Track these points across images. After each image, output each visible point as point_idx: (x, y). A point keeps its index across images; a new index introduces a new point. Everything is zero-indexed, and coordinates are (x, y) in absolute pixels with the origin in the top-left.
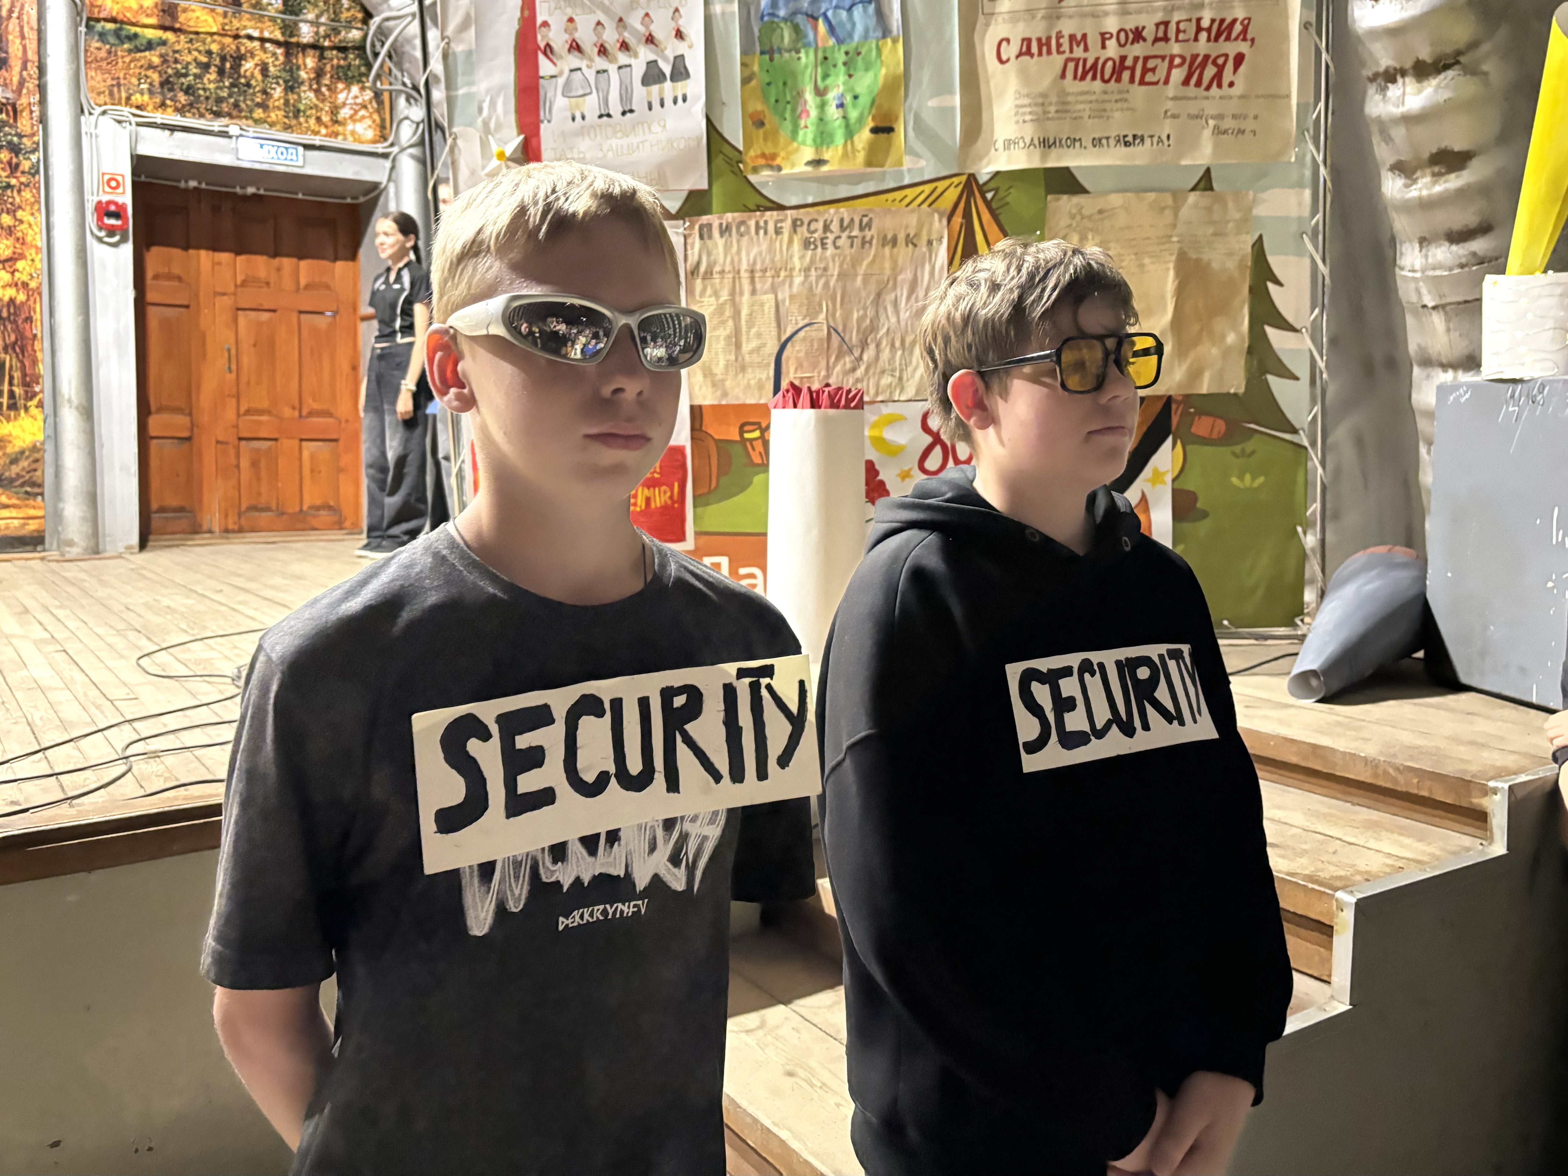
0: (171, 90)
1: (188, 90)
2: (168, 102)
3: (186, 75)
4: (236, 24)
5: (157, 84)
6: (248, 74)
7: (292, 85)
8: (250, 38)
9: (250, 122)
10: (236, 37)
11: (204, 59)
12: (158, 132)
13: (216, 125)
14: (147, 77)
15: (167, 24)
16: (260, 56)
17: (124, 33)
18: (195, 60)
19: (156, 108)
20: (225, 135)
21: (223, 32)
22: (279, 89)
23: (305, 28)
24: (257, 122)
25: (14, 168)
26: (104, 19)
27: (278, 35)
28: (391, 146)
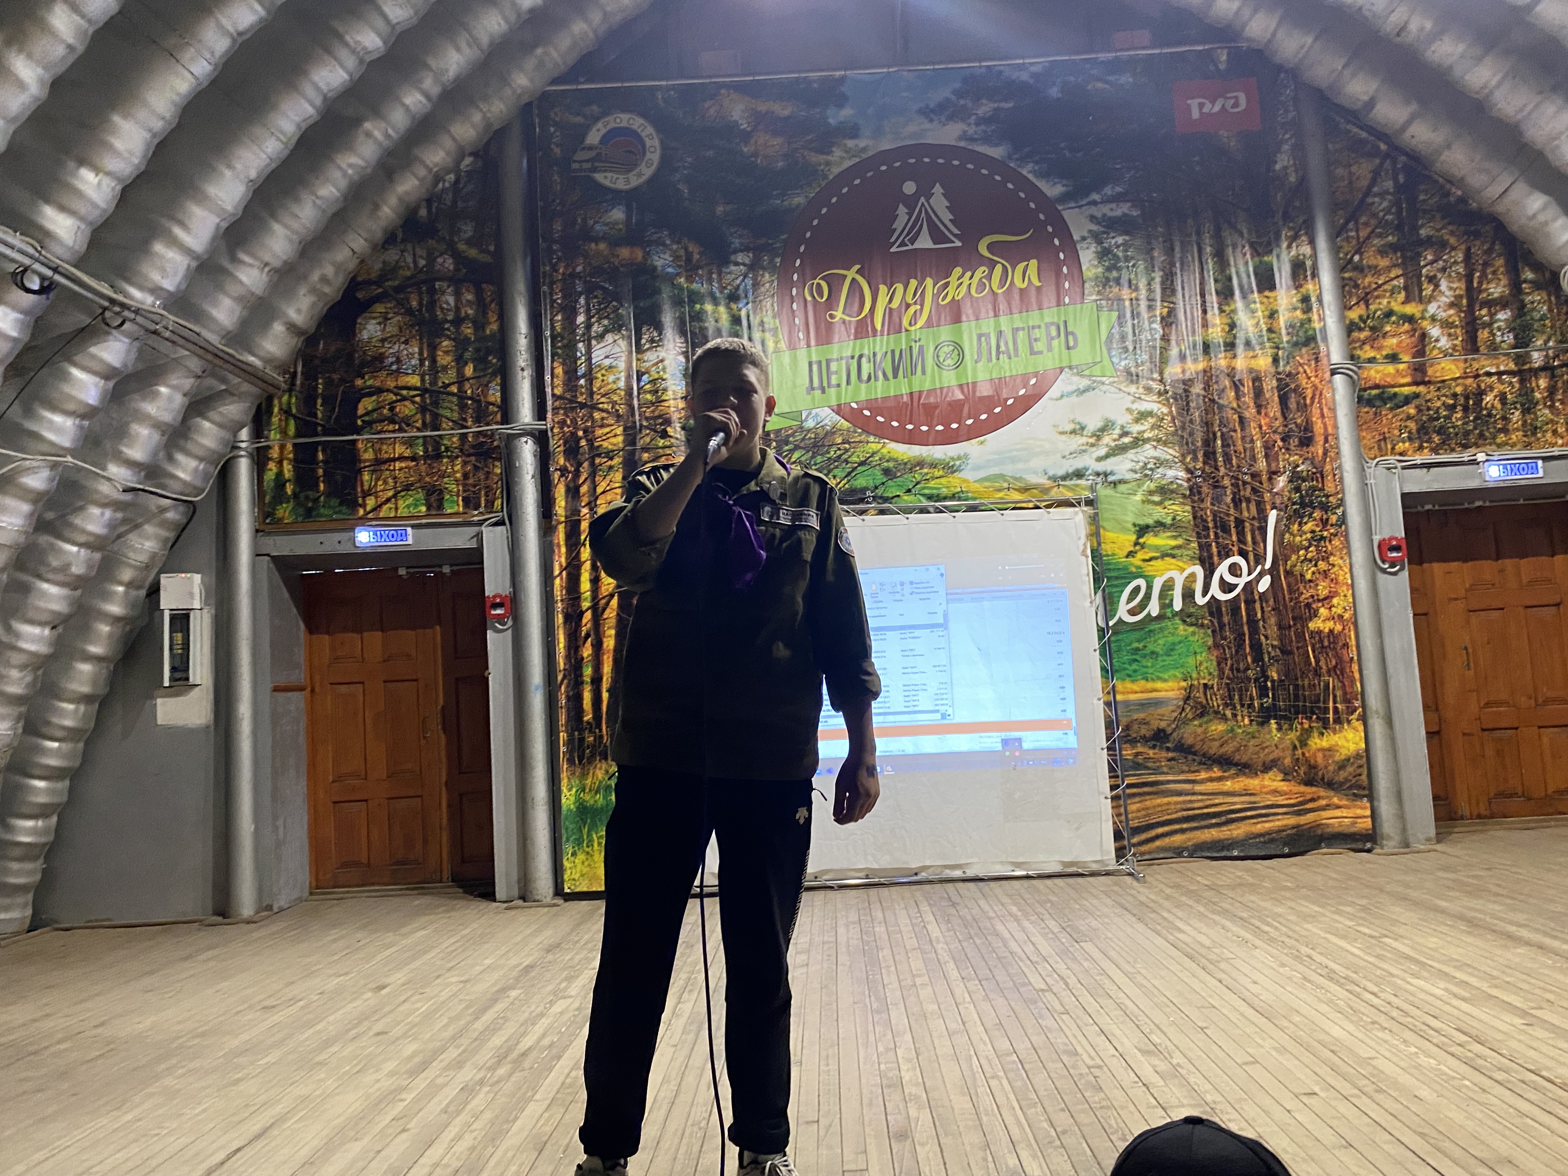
0: (1426, 433)
1: (1440, 431)
2: (1425, 445)
3: (1438, 419)
4: (1476, 365)
5: (1414, 431)
6: (1489, 406)
7: (1528, 407)
8: (1489, 374)
9: (1494, 447)
10: (1477, 376)
11: (1452, 402)
12: (1418, 470)
13: (1466, 456)
14: (1406, 427)
15: (1419, 380)
16: (1499, 387)
17: (1386, 395)
18: (1444, 404)
19: (1415, 452)
20: (1474, 462)
21: (1465, 376)
22: (1517, 413)
23: (1535, 355)
24: (1500, 446)
25: (1325, 523)
26: (1371, 388)
27: (1512, 366)
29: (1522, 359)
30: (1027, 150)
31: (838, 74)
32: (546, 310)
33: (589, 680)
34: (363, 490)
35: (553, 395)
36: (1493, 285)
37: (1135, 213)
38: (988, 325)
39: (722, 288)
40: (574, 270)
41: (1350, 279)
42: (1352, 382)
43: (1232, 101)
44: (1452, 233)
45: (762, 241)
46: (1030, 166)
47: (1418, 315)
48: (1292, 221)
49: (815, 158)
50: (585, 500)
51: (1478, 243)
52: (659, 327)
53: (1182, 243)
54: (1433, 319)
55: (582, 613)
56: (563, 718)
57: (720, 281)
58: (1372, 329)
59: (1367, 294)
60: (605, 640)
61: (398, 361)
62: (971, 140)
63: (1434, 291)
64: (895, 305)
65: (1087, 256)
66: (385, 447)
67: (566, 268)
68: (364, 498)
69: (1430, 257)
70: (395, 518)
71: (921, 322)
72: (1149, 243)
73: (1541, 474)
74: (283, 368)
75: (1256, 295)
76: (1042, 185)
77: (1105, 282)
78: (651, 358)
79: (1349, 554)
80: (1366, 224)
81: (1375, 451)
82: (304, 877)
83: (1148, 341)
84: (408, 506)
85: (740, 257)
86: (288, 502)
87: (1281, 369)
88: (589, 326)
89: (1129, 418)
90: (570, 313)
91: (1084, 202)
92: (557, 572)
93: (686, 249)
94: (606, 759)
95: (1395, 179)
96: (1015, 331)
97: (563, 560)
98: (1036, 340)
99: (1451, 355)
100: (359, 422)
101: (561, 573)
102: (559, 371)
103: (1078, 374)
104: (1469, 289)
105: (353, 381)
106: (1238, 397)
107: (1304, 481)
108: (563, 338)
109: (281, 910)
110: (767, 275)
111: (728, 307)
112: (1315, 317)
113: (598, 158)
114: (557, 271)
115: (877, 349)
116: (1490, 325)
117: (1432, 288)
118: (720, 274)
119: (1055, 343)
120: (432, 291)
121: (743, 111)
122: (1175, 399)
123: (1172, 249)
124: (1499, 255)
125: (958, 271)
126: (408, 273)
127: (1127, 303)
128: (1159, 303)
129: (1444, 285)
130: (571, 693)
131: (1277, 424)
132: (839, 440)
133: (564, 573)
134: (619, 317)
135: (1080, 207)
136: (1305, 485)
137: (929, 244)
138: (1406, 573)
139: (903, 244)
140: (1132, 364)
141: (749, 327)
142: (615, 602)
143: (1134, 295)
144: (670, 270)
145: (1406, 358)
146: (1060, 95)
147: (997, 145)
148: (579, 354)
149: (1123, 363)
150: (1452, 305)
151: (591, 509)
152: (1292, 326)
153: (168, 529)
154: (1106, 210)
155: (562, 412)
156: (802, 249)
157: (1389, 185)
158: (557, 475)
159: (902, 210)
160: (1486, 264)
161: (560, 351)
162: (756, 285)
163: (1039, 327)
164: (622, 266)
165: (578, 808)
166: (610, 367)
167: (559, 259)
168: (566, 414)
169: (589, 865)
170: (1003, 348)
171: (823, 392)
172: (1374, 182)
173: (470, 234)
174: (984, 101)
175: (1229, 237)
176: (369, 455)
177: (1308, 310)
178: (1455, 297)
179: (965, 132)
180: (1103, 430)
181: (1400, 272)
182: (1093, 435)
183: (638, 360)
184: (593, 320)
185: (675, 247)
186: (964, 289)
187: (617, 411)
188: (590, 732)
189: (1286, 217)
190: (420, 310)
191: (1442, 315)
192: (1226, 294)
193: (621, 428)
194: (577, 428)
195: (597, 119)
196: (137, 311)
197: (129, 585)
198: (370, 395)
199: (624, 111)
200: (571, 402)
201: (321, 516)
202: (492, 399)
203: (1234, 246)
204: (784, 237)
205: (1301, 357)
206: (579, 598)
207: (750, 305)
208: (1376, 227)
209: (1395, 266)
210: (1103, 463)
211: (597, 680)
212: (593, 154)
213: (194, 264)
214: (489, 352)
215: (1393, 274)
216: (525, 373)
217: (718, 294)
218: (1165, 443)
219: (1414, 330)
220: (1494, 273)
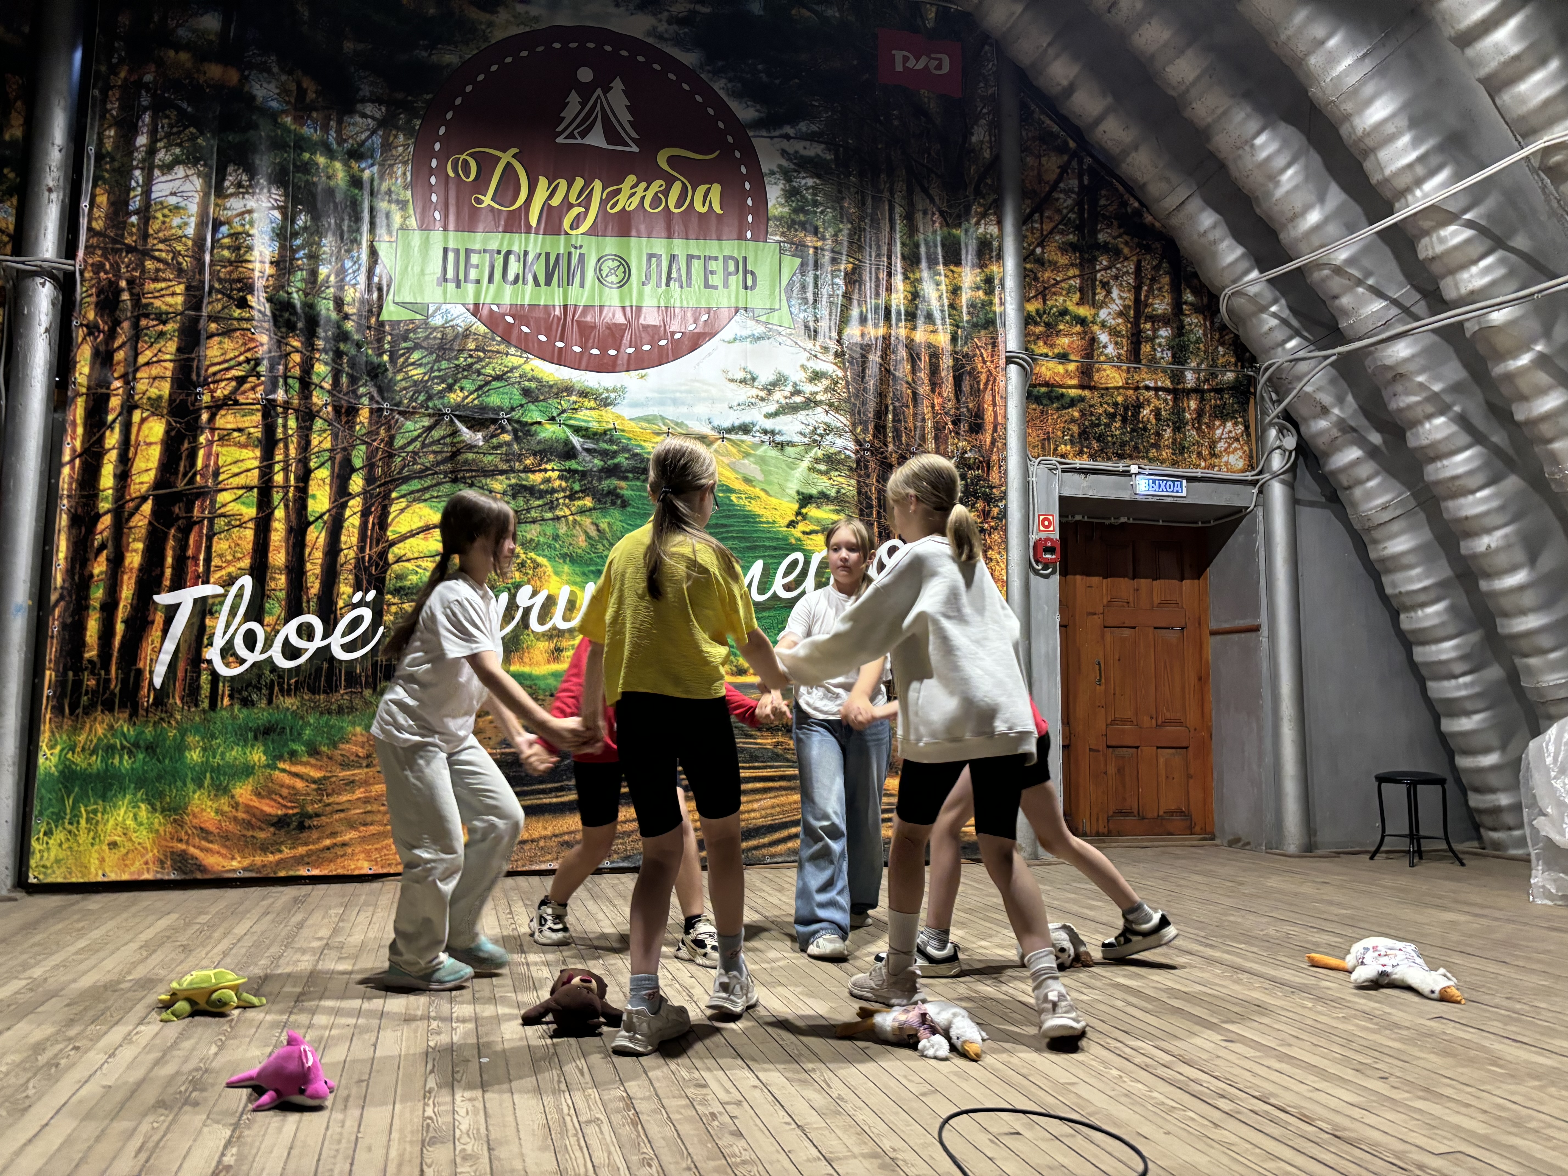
0: (1087, 439)
1: (1100, 438)
2: (1085, 449)
3: (1098, 425)
4: (1137, 377)
5: (1076, 435)
6: (1145, 419)
7: (1179, 426)
8: (1147, 388)
9: (1146, 461)
10: (1137, 388)
11: (1112, 410)
12: (1077, 475)
13: (1120, 466)
14: (1069, 429)
15: (1085, 383)
16: (1155, 402)
17: (1054, 394)
18: (1105, 411)
19: (1075, 455)
20: (1127, 474)
21: (1127, 387)
22: (1169, 431)
23: (1189, 375)
24: (1151, 460)
25: (986, 514)
26: (1040, 385)
27: (1168, 384)
28: (1261, 473)
29: (1177, 377)
30: (720, 64)
32: (93, 119)
33: (97, 605)
35: (90, 229)
36: (1157, 301)
37: (829, 156)
38: (659, 246)
39: (341, 141)
40: (141, 77)
41: (1031, 270)
42: (1026, 374)
44: (1126, 243)
45: (400, 96)
46: (722, 82)
47: (1090, 318)
48: (983, 198)
49: (474, 14)
50: (120, 370)
51: (1148, 257)
52: (251, 171)
53: (873, 197)
54: (1103, 325)
55: (98, 516)
56: (52, 651)
57: (339, 132)
58: (1047, 325)
59: (1045, 288)
60: (128, 555)
62: (661, 37)
63: (1106, 296)
65: (774, 194)
67: (130, 72)
69: (1105, 263)
72: (840, 192)
75: (941, 267)
76: (734, 105)
77: (790, 224)
78: (235, 206)
79: (1006, 549)
80: (1051, 219)
81: (1039, 450)
83: (830, 296)
85: (369, 109)
87: (959, 348)
88: (152, 151)
89: (802, 376)
90: (129, 131)
91: (777, 133)
92: (66, 458)
93: (299, 84)
94: (111, 710)
95: (1080, 180)
96: (690, 258)
97: (78, 444)
98: (712, 272)
99: (1116, 364)
101: (72, 461)
102: (102, 199)
103: (754, 318)
104: (1137, 301)
106: (914, 371)
107: (970, 468)
108: (113, 159)
110: (402, 137)
111: (347, 165)
112: (997, 301)
114: (116, 74)
115: (530, 249)
116: (1152, 339)
117: (1104, 293)
118: (340, 122)
119: (733, 279)
122: (851, 363)
123: (864, 203)
124: (1166, 273)
125: (631, 179)
127: (811, 251)
128: (844, 258)
129: (1115, 293)
130: (69, 621)
131: (950, 405)
132: (472, 346)
133: (77, 461)
134: (197, 148)
135: (772, 138)
136: (971, 473)
138: (1056, 577)
139: (571, 136)
140: (811, 319)
141: (372, 194)
142: (147, 508)
143: (819, 244)
144: (274, 104)
145: (1075, 358)
147: (688, 51)
148: (133, 184)
149: (802, 316)
150: (1120, 314)
151: (127, 383)
152: (972, 305)
154: (799, 147)
155: (99, 252)
156: (449, 115)
157: (1074, 183)
158: (81, 333)
159: (574, 99)
160: (1153, 280)
161: (107, 175)
162: (387, 146)
163: (716, 259)
164: (209, 86)
165: (62, 772)
166: (177, 208)
167: (122, 60)
168: (104, 256)
169: (70, 848)
170: (674, 275)
172: (1060, 177)
175: (920, 202)
177: (990, 292)
178: (1125, 307)
179: (655, 28)
180: (774, 384)
181: (1077, 273)
182: (765, 388)
183: (216, 205)
184: (159, 145)
185: (284, 78)
186: (636, 201)
187: (180, 264)
188: (92, 673)
189: (978, 193)
191: (1111, 322)
192: (912, 261)
193: (182, 287)
194: (118, 276)
200: (114, 241)
203: (925, 213)
204: (428, 97)
205: (979, 338)
206: (96, 496)
207: (375, 169)
208: (1060, 222)
209: (1072, 265)
210: (771, 421)
211: (109, 607)
214: (5, 162)
215: (1071, 273)
216: (54, 196)
217: (335, 146)
218: (837, 410)
219: (1085, 333)
220: (1160, 289)
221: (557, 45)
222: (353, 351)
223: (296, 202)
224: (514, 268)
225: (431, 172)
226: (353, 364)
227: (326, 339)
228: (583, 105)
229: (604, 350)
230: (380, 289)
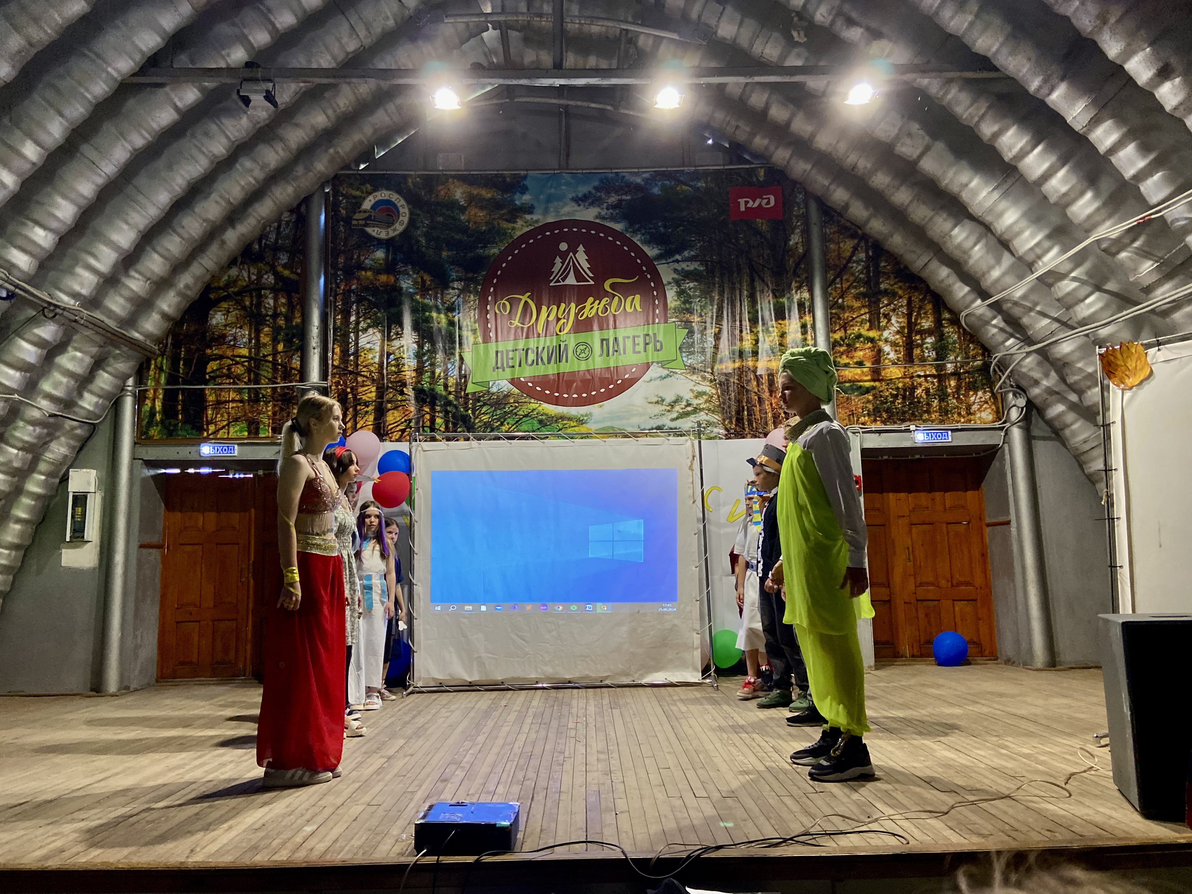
0: (879, 412)
1: (888, 411)
2: (878, 419)
3: (886, 403)
4: (911, 370)
5: (871, 410)
6: (919, 396)
8: (919, 376)
9: (921, 422)
10: (912, 377)
11: (895, 393)
12: (874, 435)
13: (903, 427)
14: (866, 407)
15: (876, 378)
16: (925, 385)
17: (855, 387)
18: (891, 394)
19: (871, 423)
20: (908, 431)
21: (904, 377)
22: (936, 401)
23: (949, 365)
24: (925, 421)
26: (846, 382)
27: (934, 372)
28: (1004, 423)
29: (940, 368)
30: (637, 226)
31: (523, 173)
32: (331, 312)
34: (207, 420)
35: (333, 365)
36: (923, 321)
37: (702, 268)
39: (444, 303)
40: (350, 287)
41: (836, 314)
43: (765, 201)
44: (900, 288)
46: (639, 237)
47: (877, 338)
48: (799, 277)
49: (505, 225)
51: (916, 294)
52: (401, 325)
53: (729, 288)
54: (886, 341)
57: (442, 299)
58: (848, 345)
59: (846, 323)
61: (235, 339)
62: (603, 218)
63: (887, 323)
64: (550, 319)
65: (671, 294)
66: (223, 393)
67: (345, 286)
68: (207, 425)
69: (886, 302)
70: (228, 439)
71: (566, 331)
72: (709, 288)
73: (950, 440)
74: (158, 341)
75: (775, 321)
76: (645, 248)
77: (681, 311)
78: (396, 344)
80: (847, 280)
81: (847, 421)
82: (153, 670)
84: (236, 432)
85: (456, 285)
86: (157, 426)
88: (357, 323)
89: (691, 395)
90: (347, 315)
91: (671, 260)
93: (422, 278)
95: (867, 252)
96: (624, 338)
98: (638, 344)
99: (896, 364)
100: (207, 377)
102: (337, 350)
103: (662, 367)
104: (909, 323)
105: (204, 351)
106: (758, 386)
108: (341, 330)
109: (136, 690)
110: (472, 297)
111: (446, 315)
112: (810, 337)
113: (369, 218)
114: (339, 288)
116: (921, 346)
117: (886, 321)
118: (442, 294)
120: (260, 296)
121: (462, 193)
122: (720, 385)
123: (724, 292)
124: (929, 303)
125: (591, 299)
126: (245, 284)
127: (695, 323)
129: (894, 320)
132: (512, 401)
134: (378, 318)
135: (668, 263)
137: (574, 282)
139: (558, 281)
140: (695, 362)
141: (459, 328)
144: (411, 290)
145: (868, 364)
146: (660, 193)
147: (619, 222)
148: (350, 340)
149: (690, 361)
150: (898, 332)
152: (795, 342)
153: (78, 441)
154: (684, 266)
155: (338, 376)
156: (495, 281)
157: (862, 256)
159: (558, 260)
160: (920, 308)
161: (338, 338)
162: (465, 302)
164: (381, 286)
166: (370, 350)
167: (341, 280)
168: (340, 377)
171: (504, 370)
172: (853, 254)
173: (285, 261)
174: (613, 195)
175: (759, 285)
176: (211, 398)
177: (806, 332)
178: (901, 327)
179: (600, 213)
180: (675, 402)
181: (867, 310)
182: (670, 405)
183: (388, 345)
184: (361, 319)
185: (415, 276)
186: (594, 311)
187: (373, 377)
189: (795, 274)
190: (251, 308)
191: (892, 338)
192: (754, 321)
193: (375, 388)
194: (346, 387)
195: (370, 194)
196: (64, 309)
197: (49, 475)
198: (215, 360)
199: (387, 189)
200: (344, 370)
201: (178, 436)
202: (294, 366)
203: (762, 292)
204: (484, 273)
207: (460, 315)
208: (854, 281)
209: (863, 306)
210: (674, 422)
212: (367, 215)
213: (101, 280)
214: (294, 336)
215: (862, 312)
216: (316, 351)
217: (441, 307)
218: (713, 412)
219: (874, 347)
220: (925, 313)
221: (548, 233)
222: (454, 411)
223: (423, 338)
224: (532, 357)
225: (487, 312)
226: (454, 416)
227: (441, 406)
228: (563, 263)
229: (580, 395)
230: (465, 377)
